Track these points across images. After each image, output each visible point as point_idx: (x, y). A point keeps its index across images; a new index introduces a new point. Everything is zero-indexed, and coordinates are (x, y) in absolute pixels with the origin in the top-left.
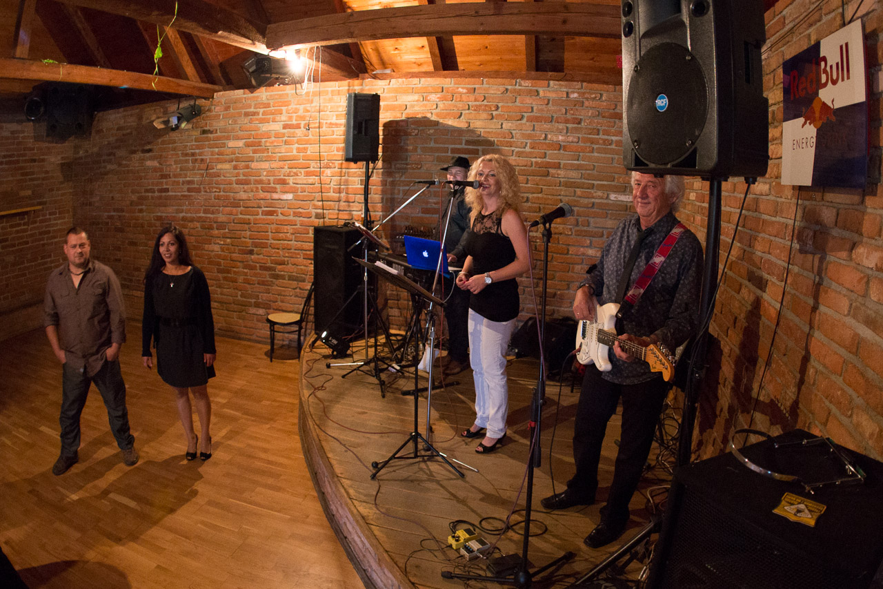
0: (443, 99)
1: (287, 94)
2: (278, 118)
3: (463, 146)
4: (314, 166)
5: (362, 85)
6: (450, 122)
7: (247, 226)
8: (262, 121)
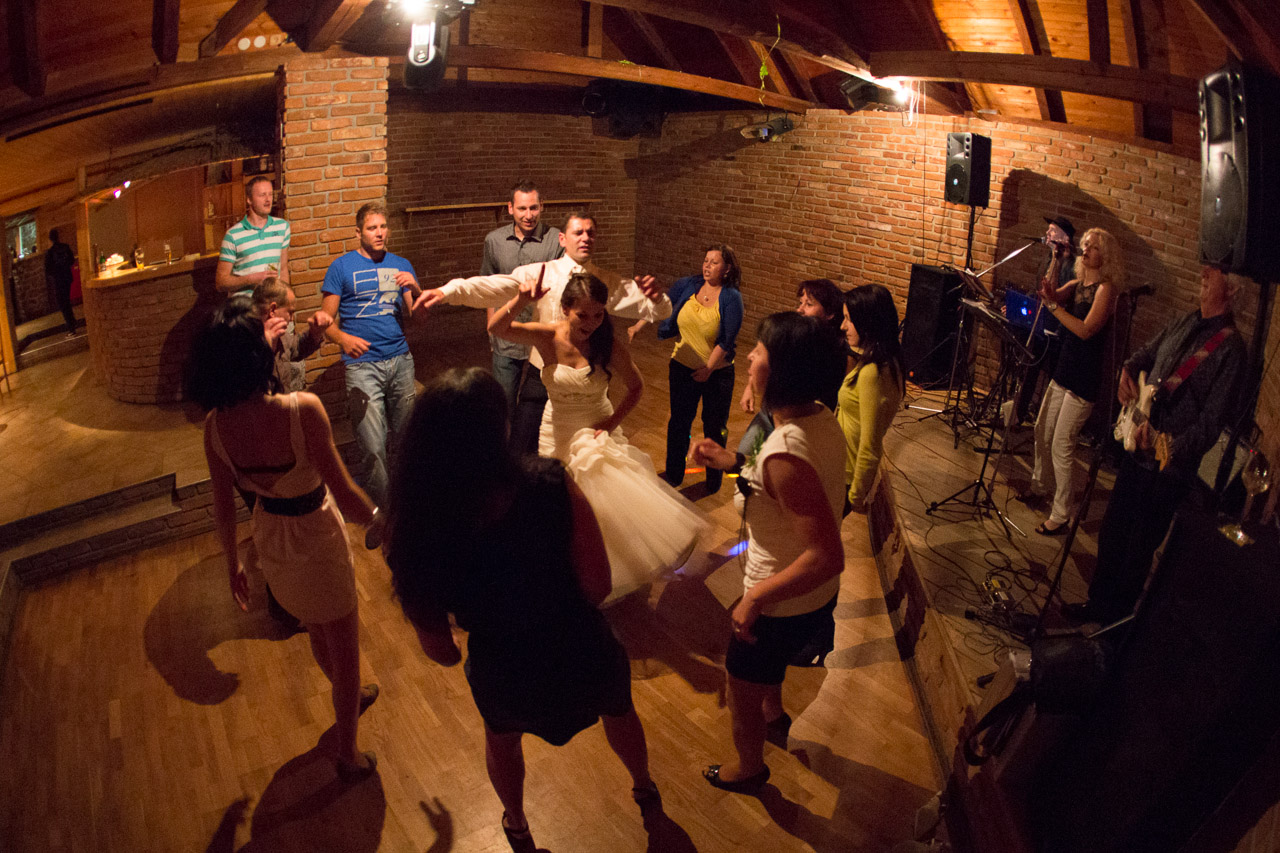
0: (1051, 152)
1: (888, 121)
2: (878, 144)
3: (1070, 207)
4: (915, 200)
5: (967, 123)
6: (1058, 178)
7: (839, 251)
8: (861, 146)
